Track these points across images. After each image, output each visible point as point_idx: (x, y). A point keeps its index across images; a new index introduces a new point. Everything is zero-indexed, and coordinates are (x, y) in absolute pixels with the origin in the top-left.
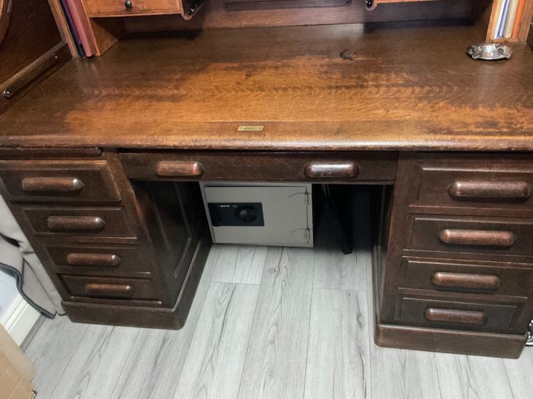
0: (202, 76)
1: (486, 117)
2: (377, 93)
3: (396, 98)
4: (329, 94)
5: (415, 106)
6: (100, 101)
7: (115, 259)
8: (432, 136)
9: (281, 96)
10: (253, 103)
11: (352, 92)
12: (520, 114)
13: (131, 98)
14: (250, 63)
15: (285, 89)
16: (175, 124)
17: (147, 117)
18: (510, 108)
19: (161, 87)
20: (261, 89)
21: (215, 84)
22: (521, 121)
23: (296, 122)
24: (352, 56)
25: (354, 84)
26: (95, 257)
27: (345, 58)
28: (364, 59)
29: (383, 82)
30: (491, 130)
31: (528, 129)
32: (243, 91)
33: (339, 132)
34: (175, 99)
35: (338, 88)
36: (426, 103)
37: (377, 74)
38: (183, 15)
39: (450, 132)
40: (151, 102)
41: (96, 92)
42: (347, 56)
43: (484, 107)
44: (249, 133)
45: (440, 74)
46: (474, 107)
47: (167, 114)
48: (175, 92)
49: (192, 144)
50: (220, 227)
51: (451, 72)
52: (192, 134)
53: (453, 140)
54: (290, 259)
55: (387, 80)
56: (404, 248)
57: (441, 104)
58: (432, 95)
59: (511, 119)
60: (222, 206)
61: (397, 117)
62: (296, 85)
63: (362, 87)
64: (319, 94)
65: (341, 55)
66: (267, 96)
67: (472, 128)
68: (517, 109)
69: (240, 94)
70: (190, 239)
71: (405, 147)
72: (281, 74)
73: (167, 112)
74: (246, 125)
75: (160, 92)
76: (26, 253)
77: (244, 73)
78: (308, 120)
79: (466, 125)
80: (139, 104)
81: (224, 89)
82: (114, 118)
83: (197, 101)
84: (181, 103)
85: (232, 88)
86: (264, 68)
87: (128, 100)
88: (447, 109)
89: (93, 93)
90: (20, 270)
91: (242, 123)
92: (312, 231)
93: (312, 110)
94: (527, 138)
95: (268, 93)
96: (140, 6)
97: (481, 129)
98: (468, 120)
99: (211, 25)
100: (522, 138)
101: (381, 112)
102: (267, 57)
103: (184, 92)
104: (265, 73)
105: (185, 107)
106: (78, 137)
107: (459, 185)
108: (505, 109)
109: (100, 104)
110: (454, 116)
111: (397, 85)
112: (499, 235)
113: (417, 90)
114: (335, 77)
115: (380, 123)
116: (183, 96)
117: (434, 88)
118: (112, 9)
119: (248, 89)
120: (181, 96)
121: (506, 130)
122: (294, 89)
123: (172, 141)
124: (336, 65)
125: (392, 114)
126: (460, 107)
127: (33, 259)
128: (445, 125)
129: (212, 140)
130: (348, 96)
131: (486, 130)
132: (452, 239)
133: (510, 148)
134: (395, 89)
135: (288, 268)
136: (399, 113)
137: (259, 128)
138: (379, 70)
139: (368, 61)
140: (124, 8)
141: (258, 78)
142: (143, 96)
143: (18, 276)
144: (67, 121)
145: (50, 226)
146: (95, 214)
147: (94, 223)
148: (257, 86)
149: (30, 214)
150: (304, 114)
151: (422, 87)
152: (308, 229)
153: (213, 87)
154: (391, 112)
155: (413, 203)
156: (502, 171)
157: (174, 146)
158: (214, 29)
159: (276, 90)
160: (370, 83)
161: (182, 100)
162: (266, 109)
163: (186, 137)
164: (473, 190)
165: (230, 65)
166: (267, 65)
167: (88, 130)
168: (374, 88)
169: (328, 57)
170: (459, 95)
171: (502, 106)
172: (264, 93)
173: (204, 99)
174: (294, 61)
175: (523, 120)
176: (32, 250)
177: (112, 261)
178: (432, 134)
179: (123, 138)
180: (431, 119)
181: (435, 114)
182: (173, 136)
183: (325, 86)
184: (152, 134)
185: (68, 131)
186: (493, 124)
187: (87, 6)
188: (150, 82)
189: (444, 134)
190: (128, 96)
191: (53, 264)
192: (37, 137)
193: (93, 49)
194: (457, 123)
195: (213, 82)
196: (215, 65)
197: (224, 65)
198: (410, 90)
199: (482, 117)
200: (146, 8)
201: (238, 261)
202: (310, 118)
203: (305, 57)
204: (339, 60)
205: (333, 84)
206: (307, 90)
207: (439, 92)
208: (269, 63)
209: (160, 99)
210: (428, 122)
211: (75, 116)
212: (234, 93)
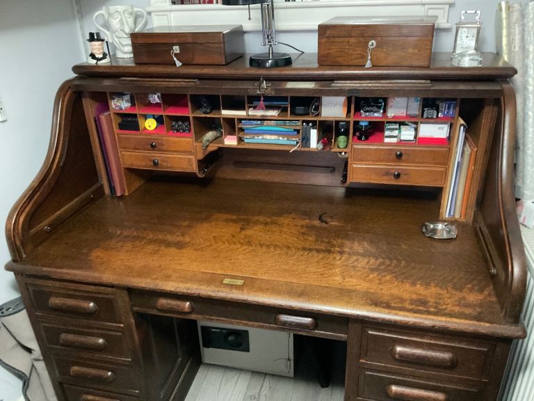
0: (206, 225)
1: (421, 294)
2: (340, 259)
3: (353, 266)
4: (302, 255)
5: (366, 277)
6: (120, 241)
7: (111, 376)
8: (373, 308)
9: (264, 253)
10: (240, 257)
11: (321, 256)
12: (448, 296)
13: (145, 241)
14: (245, 217)
15: (268, 246)
16: (175, 271)
17: (154, 261)
18: (442, 288)
19: (171, 233)
20: (249, 243)
21: (214, 235)
22: (447, 303)
23: (269, 280)
24: (328, 220)
25: (324, 248)
26: (93, 372)
27: (322, 222)
28: (337, 224)
29: (347, 250)
30: (421, 308)
31: (450, 311)
32: (235, 243)
33: (302, 294)
34: (180, 246)
35: (310, 250)
36: (375, 275)
37: (344, 241)
38: (198, 173)
39: (388, 306)
40: (160, 246)
41: (119, 232)
42: (324, 219)
43: (420, 284)
44: (232, 286)
45: (394, 247)
46: (414, 284)
47: (170, 260)
48: (181, 238)
49: (185, 291)
50: (210, 349)
51: (403, 246)
52: (187, 283)
53: (389, 313)
54: (270, 388)
55: (351, 248)
56: (358, 396)
57: (388, 278)
58: (382, 267)
59: (440, 299)
60: (213, 330)
61: (350, 286)
62: (278, 243)
63: (329, 252)
64: (294, 255)
65: (320, 218)
66: (252, 251)
67: (407, 305)
68: (447, 289)
69: (232, 246)
70: (180, 359)
71: (350, 315)
72: (269, 231)
73: (170, 258)
74: (231, 278)
75: (170, 238)
76: (37, 360)
77: (240, 225)
78: (280, 279)
79: (402, 300)
80: (151, 248)
81: (221, 240)
82: (128, 260)
83: (196, 250)
84: (184, 251)
85: (227, 240)
86: (256, 223)
87: (143, 243)
88: (392, 283)
89: (116, 232)
90: (28, 375)
91: (228, 276)
92: (292, 362)
93: (285, 270)
94: (448, 319)
95: (254, 248)
96: (165, 164)
97: (413, 306)
98: (406, 296)
99: (221, 176)
100: (444, 319)
101: (339, 279)
102: (260, 213)
103: (188, 239)
104: (256, 228)
105: (186, 255)
106: (96, 275)
107: (399, 349)
108: (438, 288)
109: (120, 244)
110: (395, 291)
111: (358, 254)
112: (436, 395)
113: (372, 260)
114: (310, 239)
115: (336, 289)
116: (187, 243)
117: (387, 260)
118: (143, 164)
119: (239, 242)
120: (184, 244)
121: (432, 309)
122: (276, 246)
123: (170, 286)
124: (313, 227)
125: (347, 282)
126: (403, 282)
127: (41, 366)
128: (386, 298)
129: (201, 290)
130: (316, 260)
131: (417, 308)
132: (396, 394)
133: (434, 327)
134: (355, 258)
135: (268, 395)
136: (353, 282)
137: (240, 282)
138: (347, 237)
139: (340, 226)
140: (152, 164)
141: (249, 232)
142: (156, 240)
143: (25, 380)
144: (91, 258)
145: (61, 341)
146: (100, 336)
147: (98, 344)
148: (247, 240)
149: (47, 330)
150: (277, 273)
151: (377, 259)
152: (289, 360)
153: (211, 238)
154: (347, 280)
155: (362, 359)
156: (432, 342)
157: (171, 291)
158: (224, 179)
159: (261, 246)
160: (336, 248)
161: (185, 247)
162: (249, 263)
163: (181, 284)
164: (409, 355)
165: (229, 217)
166: (258, 221)
167: (106, 269)
168: (338, 254)
169: (309, 219)
170: (404, 271)
171: (436, 286)
172: (251, 248)
173: (202, 248)
174: (282, 219)
175: (449, 301)
176: (42, 358)
177: (108, 378)
178: (374, 306)
179: (132, 280)
180: (377, 291)
181: (380, 287)
182: (171, 283)
183: (300, 247)
184: (156, 279)
185: (91, 268)
186: (424, 303)
187: (123, 159)
188: (163, 227)
189: (383, 307)
190: (143, 238)
191: (57, 373)
192: (65, 271)
193: (123, 190)
194: (396, 298)
195: (213, 232)
196: (218, 215)
197: (225, 216)
198: (366, 260)
199: (417, 294)
200: (169, 165)
201: (223, 383)
202: (281, 277)
203: (291, 216)
204: (317, 223)
205: (307, 246)
206: (285, 249)
207: (389, 266)
208: (261, 218)
209: (168, 244)
210: (373, 293)
211: (99, 254)
212: (227, 245)
